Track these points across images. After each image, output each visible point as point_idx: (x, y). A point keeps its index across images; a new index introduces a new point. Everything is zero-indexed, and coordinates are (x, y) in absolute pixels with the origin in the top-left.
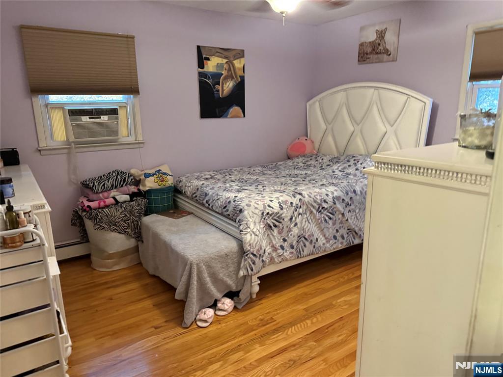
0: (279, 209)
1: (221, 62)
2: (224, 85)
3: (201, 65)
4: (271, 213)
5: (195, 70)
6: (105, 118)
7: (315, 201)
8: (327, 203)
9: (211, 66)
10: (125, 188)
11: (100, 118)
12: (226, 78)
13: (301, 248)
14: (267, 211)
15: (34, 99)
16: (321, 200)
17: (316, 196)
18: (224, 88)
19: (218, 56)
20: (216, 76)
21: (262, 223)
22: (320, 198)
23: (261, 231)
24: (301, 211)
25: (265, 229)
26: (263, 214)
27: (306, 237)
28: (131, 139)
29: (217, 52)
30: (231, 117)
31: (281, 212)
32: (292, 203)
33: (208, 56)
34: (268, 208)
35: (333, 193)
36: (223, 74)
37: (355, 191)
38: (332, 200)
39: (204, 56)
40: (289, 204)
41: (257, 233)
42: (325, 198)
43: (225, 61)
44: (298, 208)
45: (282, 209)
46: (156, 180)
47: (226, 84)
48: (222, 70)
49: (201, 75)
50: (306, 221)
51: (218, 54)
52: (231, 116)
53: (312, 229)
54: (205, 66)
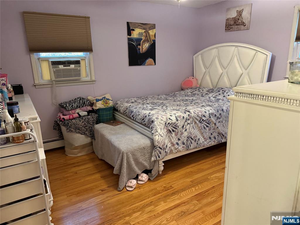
0: (176, 121)
1: (142, 32)
2: (143, 46)
3: (129, 33)
4: (171, 123)
5: (125, 37)
6: (72, 66)
7: (198, 116)
8: (205, 117)
9: (135, 34)
10: (84, 108)
11: (70, 66)
12: (144, 42)
13: (189, 144)
14: (169, 122)
15: (31, 55)
16: (202, 115)
17: (199, 113)
18: (143, 47)
20: (138, 40)
21: (165, 129)
22: (201, 114)
23: (164, 134)
24: (189, 122)
25: (167, 132)
26: (166, 123)
27: (192, 138)
28: (88, 79)
29: (139, 26)
30: (148, 65)
31: (177, 122)
33: (133, 28)
34: (169, 120)
35: (209, 111)
36: (142, 39)
37: (223, 110)
38: (208, 115)
39: (131, 28)
40: (182, 118)
41: (162, 135)
42: (204, 114)
43: (144, 31)
44: (187, 120)
46: (103, 103)
47: (144, 45)
48: (142, 37)
49: (129, 40)
50: (192, 128)
51: (140, 27)
53: (196, 132)
54: (132, 34)
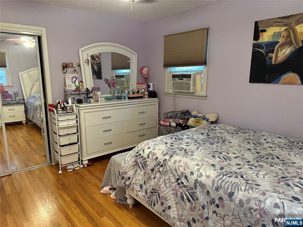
0: (147, 156)
1: (279, 31)
2: (280, 52)
3: (256, 37)
4: (142, 155)
6: (185, 79)
7: (176, 170)
8: (188, 181)
9: (266, 37)
12: (283, 46)
13: (153, 200)
14: (140, 153)
16: (182, 173)
17: (180, 167)
18: (279, 55)
19: (275, 26)
20: (271, 46)
21: (134, 158)
22: (183, 171)
23: (130, 163)
24: (161, 169)
25: (134, 163)
26: (138, 152)
27: (160, 195)
29: (276, 22)
31: (147, 159)
32: (157, 158)
33: (264, 29)
34: (142, 151)
36: (279, 42)
38: (194, 182)
39: (260, 29)
40: (155, 158)
41: (126, 162)
42: (188, 175)
43: (283, 29)
44: (159, 165)
45: (148, 157)
46: (194, 121)
47: (281, 51)
48: (279, 38)
49: (255, 46)
50: (163, 182)
51: (277, 23)
52: (282, 83)
53: (167, 192)
54: (261, 38)
